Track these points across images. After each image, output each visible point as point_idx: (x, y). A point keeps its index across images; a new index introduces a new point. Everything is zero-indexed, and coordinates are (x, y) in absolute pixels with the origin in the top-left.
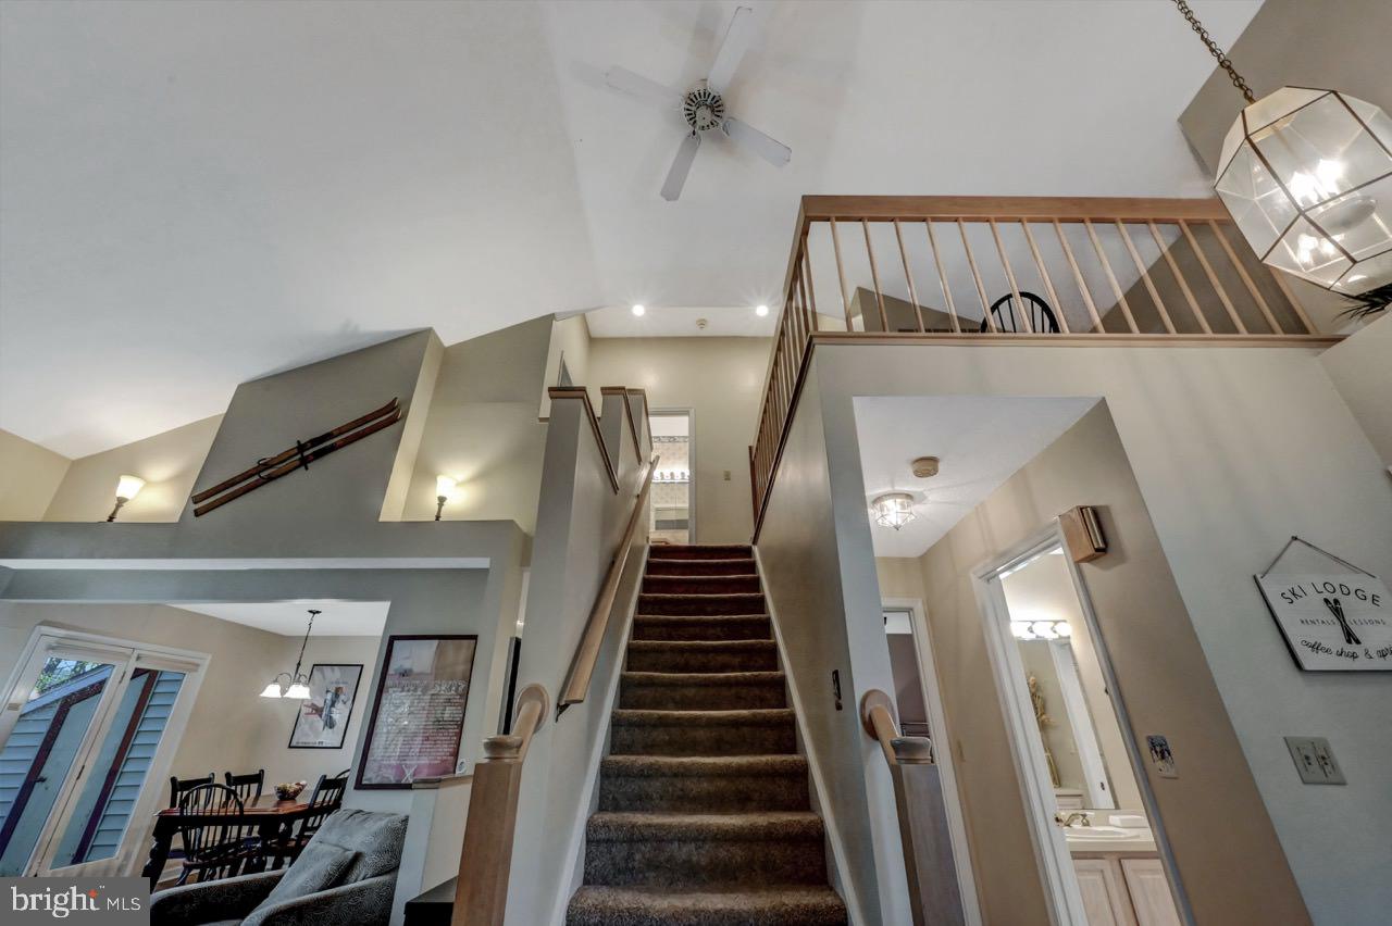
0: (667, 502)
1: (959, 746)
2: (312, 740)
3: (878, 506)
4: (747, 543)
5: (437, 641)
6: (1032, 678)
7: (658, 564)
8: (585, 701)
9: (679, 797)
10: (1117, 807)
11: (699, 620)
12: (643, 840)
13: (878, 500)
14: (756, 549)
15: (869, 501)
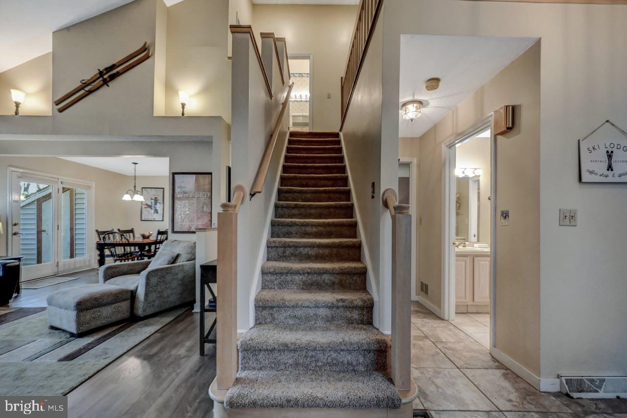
0: (298, 112)
1: (421, 218)
2: (150, 218)
3: (404, 108)
4: (337, 130)
5: (195, 175)
6: (458, 195)
7: (294, 140)
8: (262, 192)
9: (304, 233)
10: (478, 241)
11: (313, 166)
12: (290, 247)
13: (405, 104)
14: (341, 134)
15: (400, 105)
